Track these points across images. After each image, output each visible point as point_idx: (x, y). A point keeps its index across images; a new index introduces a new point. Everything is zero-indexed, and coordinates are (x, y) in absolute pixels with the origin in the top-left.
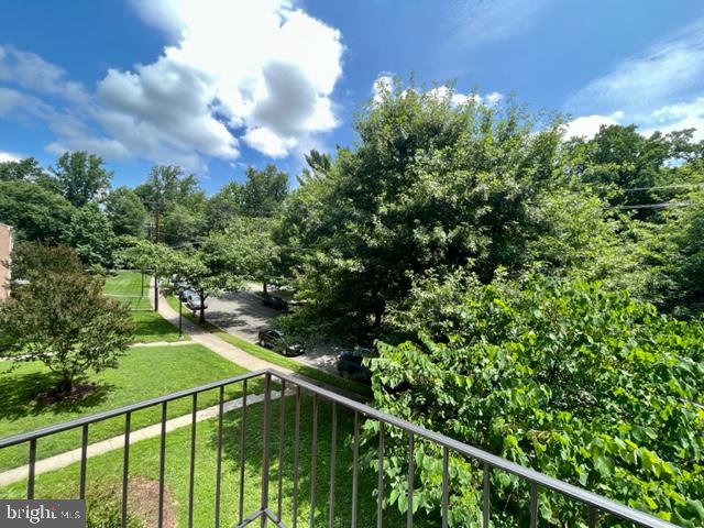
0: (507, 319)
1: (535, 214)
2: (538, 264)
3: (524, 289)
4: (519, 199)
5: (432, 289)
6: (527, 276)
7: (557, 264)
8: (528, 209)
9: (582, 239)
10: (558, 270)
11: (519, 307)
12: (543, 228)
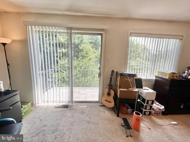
0: (76, 66)
1: (81, 48)
2: (81, 57)
3: (79, 61)
4: (78, 44)
5: (63, 62)
6: (79, 59)
7: (84, 57)
8: (79, 47)
9: (88, 53)
10: (84, 58)
11: (78, 64)
12: (82, 50)
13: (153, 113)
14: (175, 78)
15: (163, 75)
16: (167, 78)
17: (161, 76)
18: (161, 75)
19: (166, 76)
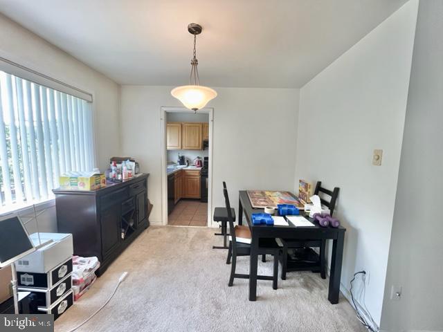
13: (77, 293)
14: (102, 185)
15: (77, 185)
16: (87, 188)
17: (70, 188)
18: (71, 185)
19: (83, 185)
